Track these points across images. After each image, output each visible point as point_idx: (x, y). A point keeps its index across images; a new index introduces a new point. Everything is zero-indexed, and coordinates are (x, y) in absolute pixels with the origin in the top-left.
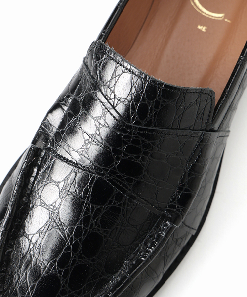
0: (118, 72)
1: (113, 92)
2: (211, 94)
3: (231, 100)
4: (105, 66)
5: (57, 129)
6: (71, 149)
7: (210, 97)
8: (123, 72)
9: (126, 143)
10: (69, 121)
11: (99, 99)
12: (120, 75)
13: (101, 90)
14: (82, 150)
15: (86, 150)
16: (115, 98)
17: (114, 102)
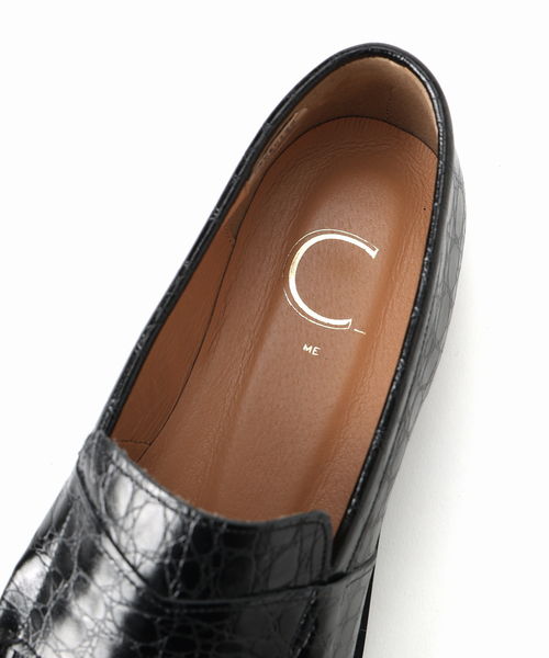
0: (139, 501)
1: (132, 538)
2: (320, 521)
3: (366, 514)
4: (112, 486)
5: (34, 604)
6: (61, 647)
7: (320, 527)
8: (147, 502)
9: (164, 634)
10: (54, 589)
11: (106, 552)
12: (141, 508)
13: (108, 535)
14: (83, 649)
15: (90, 650)
16: (136, 552)
17: (134, 559)
